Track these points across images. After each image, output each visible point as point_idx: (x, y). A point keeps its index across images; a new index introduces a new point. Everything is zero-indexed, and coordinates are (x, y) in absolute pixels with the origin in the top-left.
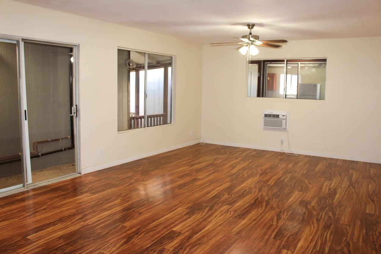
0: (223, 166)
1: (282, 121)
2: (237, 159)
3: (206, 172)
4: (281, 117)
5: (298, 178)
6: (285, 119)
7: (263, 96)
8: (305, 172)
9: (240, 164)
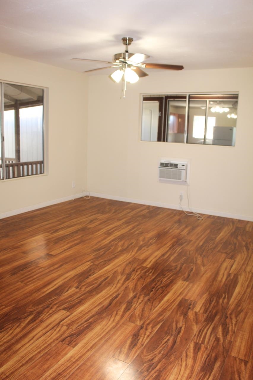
0: (96, 232)
1: (181, 171)
2: (120, 220)
3: (68, 243)
4: (179, 166)
5: (190, 254)
6: (184, 170)
7: (164, 141)
8: (201, 244)
9: (119, 230)
